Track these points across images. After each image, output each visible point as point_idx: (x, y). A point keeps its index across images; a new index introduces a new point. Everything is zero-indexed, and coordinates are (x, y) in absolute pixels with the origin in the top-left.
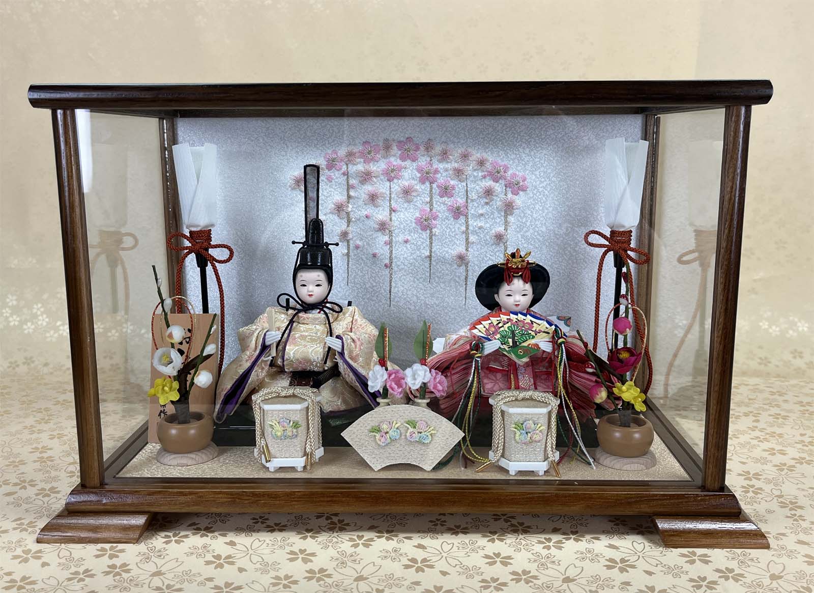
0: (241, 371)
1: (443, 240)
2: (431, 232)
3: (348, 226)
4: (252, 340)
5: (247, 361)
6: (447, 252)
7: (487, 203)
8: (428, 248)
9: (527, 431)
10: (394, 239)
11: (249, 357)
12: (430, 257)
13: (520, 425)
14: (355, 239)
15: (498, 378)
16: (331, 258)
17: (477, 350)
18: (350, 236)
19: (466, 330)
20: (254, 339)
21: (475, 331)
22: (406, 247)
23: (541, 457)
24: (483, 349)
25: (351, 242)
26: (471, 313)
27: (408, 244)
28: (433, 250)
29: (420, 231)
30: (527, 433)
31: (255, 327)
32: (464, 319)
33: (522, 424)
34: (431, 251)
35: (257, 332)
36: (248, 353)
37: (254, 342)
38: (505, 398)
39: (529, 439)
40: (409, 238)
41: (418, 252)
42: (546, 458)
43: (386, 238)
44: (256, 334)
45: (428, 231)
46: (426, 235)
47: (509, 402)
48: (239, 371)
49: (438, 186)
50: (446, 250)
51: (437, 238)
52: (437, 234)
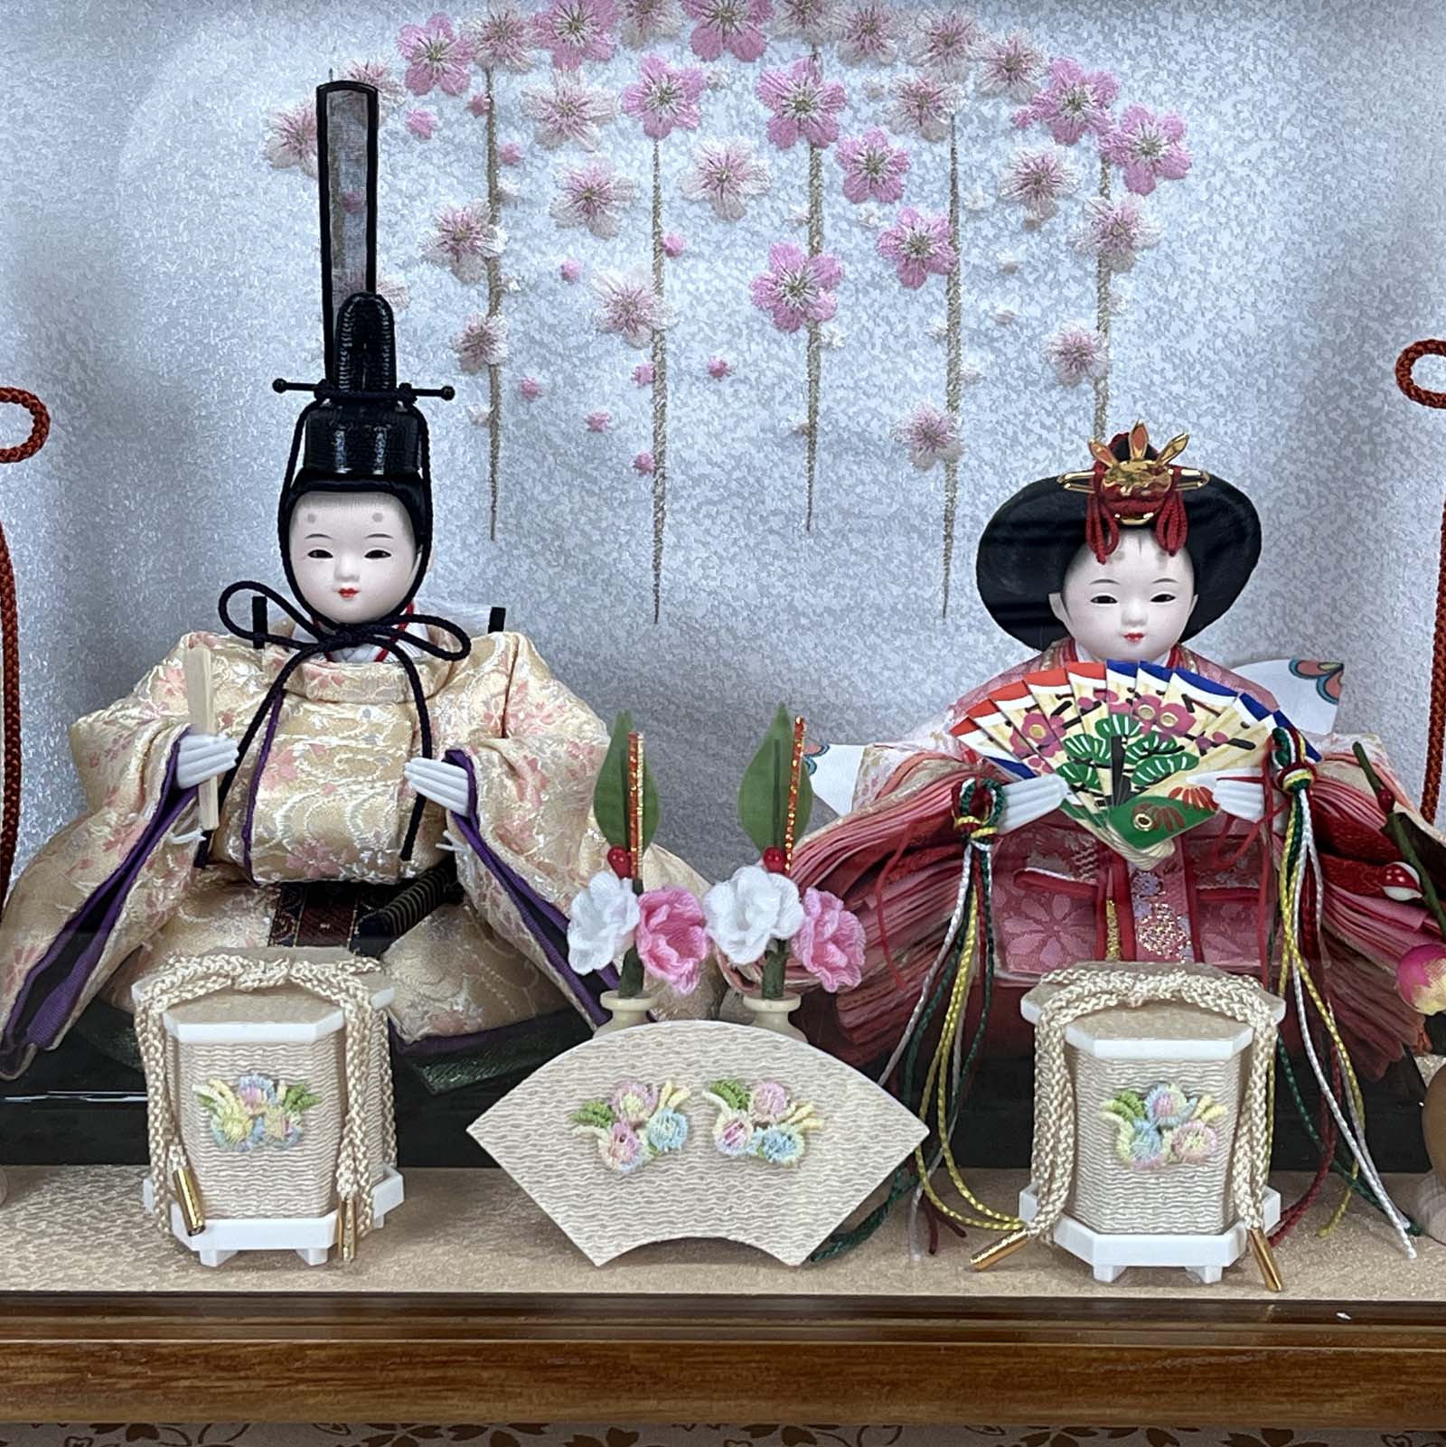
0: (87, 886)
1: (863, 367)
2: (814, 337)
3: (493, 311)
4: (126, 766)
5: (109, 846)
6: (876, 414)
7: (1031, 226)
8: (802, 399)
9: (1161, 1122)
10: (670, 362)
11: (117, 832)
12: (810, 431)
13: (1134, 1099)
14: (518, 360)
15: (1058, 914)
16: (426, 449)
17: (977, 813)
18: (502, 350)
19: (939, 728)
20: (135, 764)
21: (973, 740)
22: (718, 393)
23: (1214, 1216)
24: (1001, 805)
25: (505, 373)
26: (966, 647)
27: (727, 380)
28: (822, 406)
29: (771, 331)
30: (1159, 1130)
31: (135, 712)
32: (937, 671)
33: (1142, 1097)
34: (813, 411)
35: (147, 735)
36: (113, 817)
37: (133, 774)
38: (1080, 998)
39: (1166, 1150)
40: (730, 358)
41: (764, 414)
42: (1230, 1220)
43: (642, 359)
44: (140, 745)
45: (803, 333)
46: (793, 348)
47: (1095, 1012)
48: (79, 885)
49: (842, 159)
50: (872, 403)
51: (836, 359)
52: (837, 342)
